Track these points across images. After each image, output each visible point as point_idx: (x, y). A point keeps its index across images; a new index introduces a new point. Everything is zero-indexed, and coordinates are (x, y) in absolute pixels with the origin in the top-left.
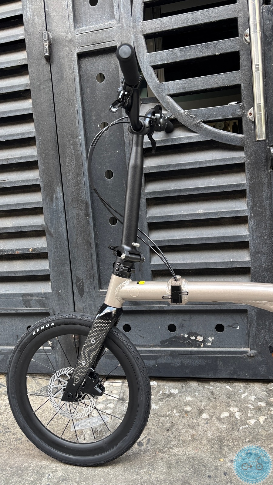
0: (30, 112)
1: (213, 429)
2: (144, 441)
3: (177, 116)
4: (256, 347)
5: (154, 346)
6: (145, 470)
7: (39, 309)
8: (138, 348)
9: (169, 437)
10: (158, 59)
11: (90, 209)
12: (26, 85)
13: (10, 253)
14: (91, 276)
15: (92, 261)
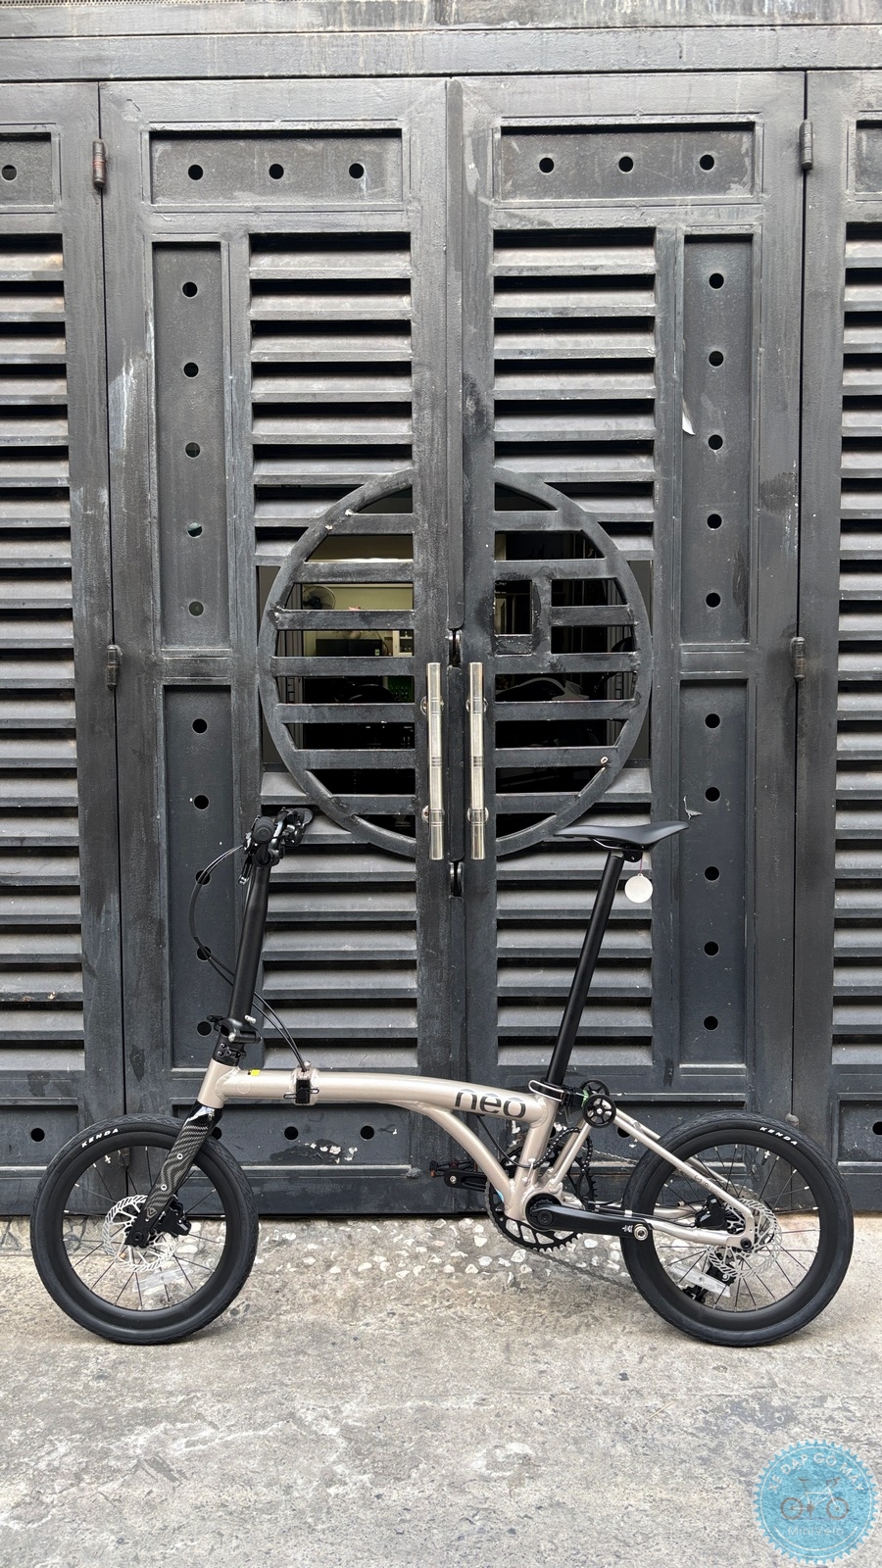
0: (72, 766)
1: (345, 1286)
2: (241, 1308)
3: (319, 804)
4: (421, 1162)
5: (259, 1164)
6: (244, 1342)
7: (60, 1100)
8: (244, 1168)
9: (279, 1300)
10: (295, 715)
11: (167, 932)
12: (70, 721)
13: (11, 999)
14: (159, 1045)
15: (162, 1019)
